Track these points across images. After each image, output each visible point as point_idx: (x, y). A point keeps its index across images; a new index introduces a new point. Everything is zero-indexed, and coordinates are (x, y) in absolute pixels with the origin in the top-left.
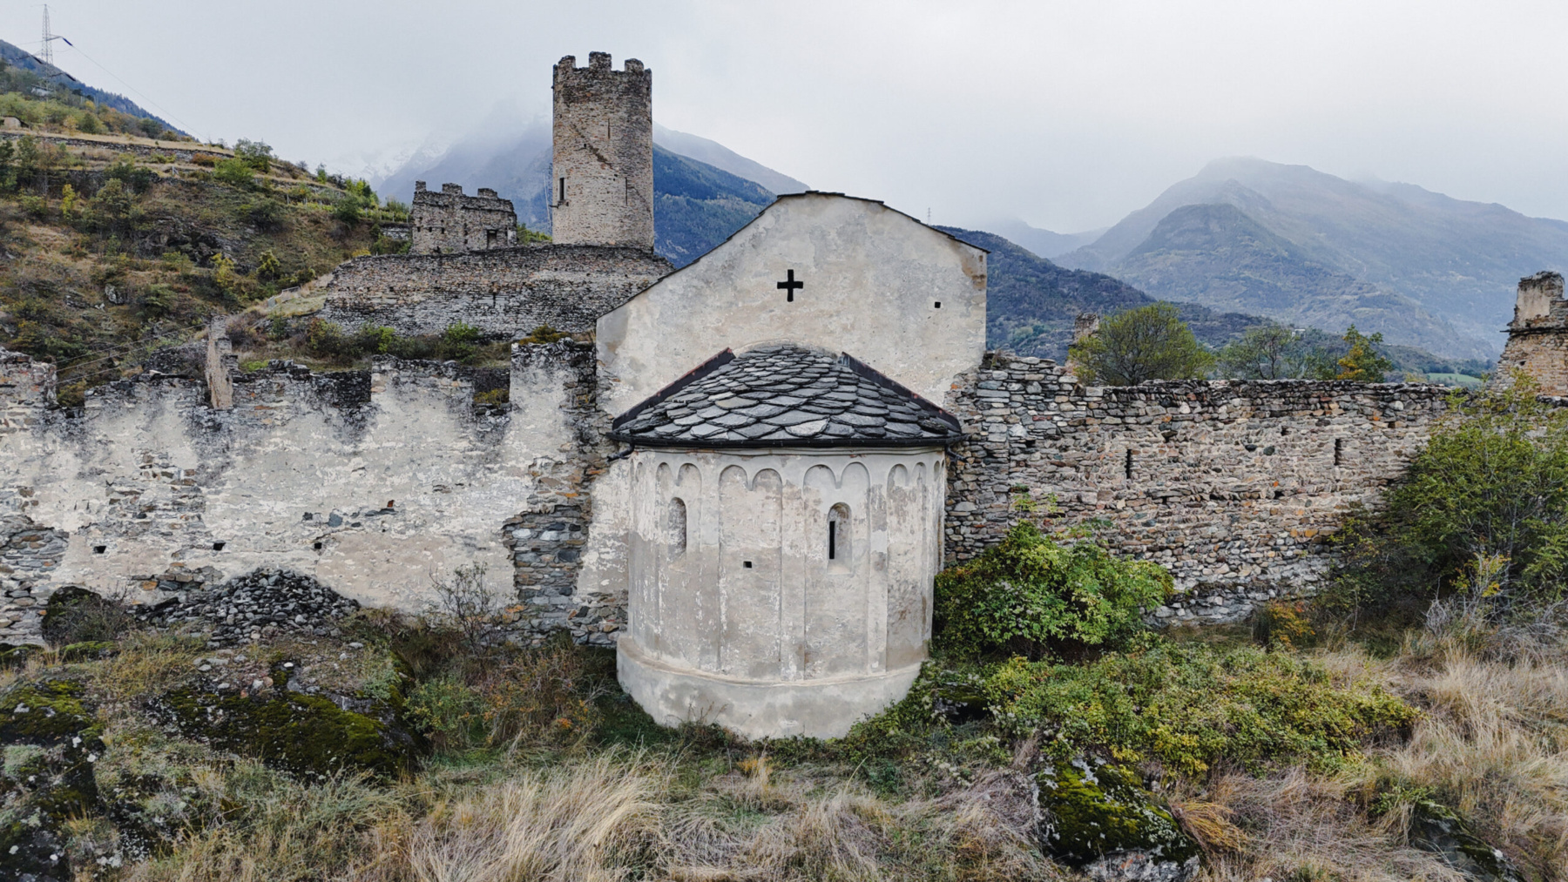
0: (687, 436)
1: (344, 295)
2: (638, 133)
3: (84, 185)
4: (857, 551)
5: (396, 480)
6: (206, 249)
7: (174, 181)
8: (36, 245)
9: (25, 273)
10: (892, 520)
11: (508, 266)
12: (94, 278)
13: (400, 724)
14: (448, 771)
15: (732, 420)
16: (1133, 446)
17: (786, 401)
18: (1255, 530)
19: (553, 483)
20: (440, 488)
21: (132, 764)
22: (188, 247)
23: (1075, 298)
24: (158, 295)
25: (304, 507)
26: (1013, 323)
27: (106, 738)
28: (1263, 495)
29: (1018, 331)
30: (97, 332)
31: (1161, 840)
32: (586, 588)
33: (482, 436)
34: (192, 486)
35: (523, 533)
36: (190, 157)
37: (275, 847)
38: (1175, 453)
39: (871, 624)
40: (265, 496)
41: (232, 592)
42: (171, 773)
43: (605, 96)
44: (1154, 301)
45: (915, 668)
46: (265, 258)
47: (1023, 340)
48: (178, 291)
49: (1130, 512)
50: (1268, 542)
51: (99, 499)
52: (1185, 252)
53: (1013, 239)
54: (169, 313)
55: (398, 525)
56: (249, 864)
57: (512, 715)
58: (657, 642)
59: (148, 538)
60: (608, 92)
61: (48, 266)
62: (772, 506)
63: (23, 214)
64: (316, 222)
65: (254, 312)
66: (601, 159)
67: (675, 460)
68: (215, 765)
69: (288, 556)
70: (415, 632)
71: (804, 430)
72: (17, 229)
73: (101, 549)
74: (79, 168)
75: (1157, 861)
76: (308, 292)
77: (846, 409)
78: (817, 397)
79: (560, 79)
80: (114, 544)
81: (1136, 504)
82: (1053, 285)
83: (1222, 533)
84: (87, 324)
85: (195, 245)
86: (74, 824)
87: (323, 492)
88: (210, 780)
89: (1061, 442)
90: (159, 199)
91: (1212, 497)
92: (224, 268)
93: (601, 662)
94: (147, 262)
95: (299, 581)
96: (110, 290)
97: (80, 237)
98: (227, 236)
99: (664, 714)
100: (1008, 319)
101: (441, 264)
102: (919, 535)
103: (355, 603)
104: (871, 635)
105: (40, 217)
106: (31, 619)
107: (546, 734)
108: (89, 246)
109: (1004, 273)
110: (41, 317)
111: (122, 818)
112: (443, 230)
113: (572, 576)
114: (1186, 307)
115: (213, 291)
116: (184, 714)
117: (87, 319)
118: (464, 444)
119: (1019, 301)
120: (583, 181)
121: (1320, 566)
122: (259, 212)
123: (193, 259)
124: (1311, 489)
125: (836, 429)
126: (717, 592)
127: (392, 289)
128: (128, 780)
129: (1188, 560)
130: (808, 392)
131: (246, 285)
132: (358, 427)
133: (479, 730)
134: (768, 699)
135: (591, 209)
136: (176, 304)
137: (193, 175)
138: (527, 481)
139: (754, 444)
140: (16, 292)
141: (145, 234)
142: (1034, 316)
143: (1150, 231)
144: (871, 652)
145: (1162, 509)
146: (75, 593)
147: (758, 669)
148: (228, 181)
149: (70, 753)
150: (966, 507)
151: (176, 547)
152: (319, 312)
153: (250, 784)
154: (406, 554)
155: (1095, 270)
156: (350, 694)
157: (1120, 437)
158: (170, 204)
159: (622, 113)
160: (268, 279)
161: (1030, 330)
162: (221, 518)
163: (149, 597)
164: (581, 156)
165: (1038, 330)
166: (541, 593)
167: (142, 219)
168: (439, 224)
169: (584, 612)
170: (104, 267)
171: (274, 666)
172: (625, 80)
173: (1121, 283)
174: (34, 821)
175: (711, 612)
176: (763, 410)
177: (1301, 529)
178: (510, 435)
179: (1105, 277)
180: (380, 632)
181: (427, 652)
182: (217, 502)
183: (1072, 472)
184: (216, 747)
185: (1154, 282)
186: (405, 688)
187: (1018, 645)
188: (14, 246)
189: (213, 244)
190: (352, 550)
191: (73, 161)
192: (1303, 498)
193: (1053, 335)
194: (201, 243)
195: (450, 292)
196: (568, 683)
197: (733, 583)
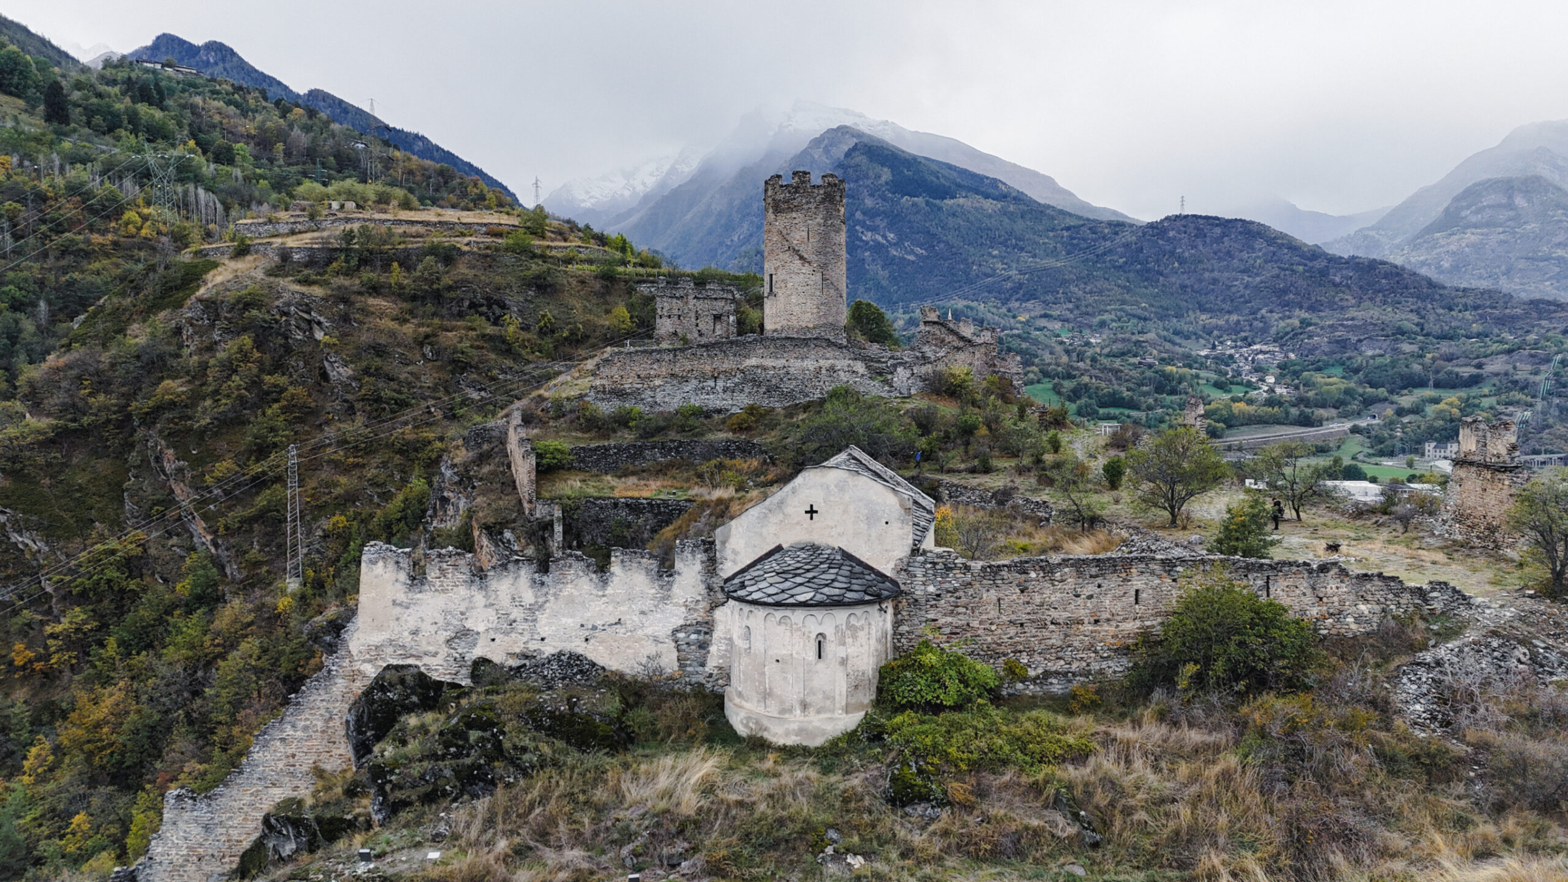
0: (749, 598)
1: (604, 382)
2: (832, 234)
3: (407, 261)
4: (830, 656)
5: (622, 608)
6: (498, 311)
7: (473, 253)
8: (373, 313)
9: (365, 338)
10: (849, 641)
11: (726, 355)
12: (415, 340)
13: (621, 729)
14: (640, 751)
15: (772, 590)
16: (1001, 595)
17: (799, 580)
18: (1082, 642)
19: (695, 610)
20: (643, 613)
21: (516, 740)
22: (484, 309)
23: (1348, 287)
24: (463, 353)
25: (581, 621)
26: (1276, 316)
27: (506, 729)
28: (1086, 621)
29: (1282, 324)
30: (419, 384)
31: (936, 799)
32: (712, 663)
33: (662, 587)
34: (533, 610)
35: (681, 635)
36: (484, 229)
37: (571, 778)
38: (1027, 600)
39: (837, 692)
40: (563, 616)
41: (549, 662)
42: (531, 745)
43: (805, 207)
44: (1444, 288)
45: (863, 713)
46: (543, 316)
47: (1287, 333)
48: (478, 348)
49: (1000, 631)
50: (1091, 648)
51: (494, 618)
52: (1485, 230)
53: (1277, 225)
54: (471, 367)
55: (623, 630)
56: (562, 783)
57: (670, 727)
58: (740, 695)
59: (513, 635)
60: (807, 203)
61: (382, 331)
62: (788, 634)
63: (363, 289)
64: (583, 282)
65: (540, 396)
66: (801, 258)
67: (747, 608)
68: (547, 743)
69: (573, 645)
70: (630, 683)
71: (802, 598)
72: (360, 301)
73: (493, 640)
74: (402, 246)
75: (933, 807)
76: (577, 375)
77: (827, 585)
78: (814, 577)
79: (770, 193)
80: (498, 637)
81: (1004, 627)
82: (1324, 273)
83: (1059, 643)
84: (411, 379)
85: (490, 307)
86: (496, 764)
87: (589, 614)
88: (546, 749)
89: (957, 594)
90: (463, 270)
91: (1052, 623)
92: (511, 328)
93: (718, 701)
94: (454, 323)
95: (579, 657)
96: (427, 350)
97: (405, 305)
98: (513, 299)
99: (742, 730)
100: (1271, 311)
101: (675, 356)
102: (866, 647)
103: (603, 668)
104: (837, 697)
105: (375, 290)
106: (464, 671)
107: (684, 737)
108: (411, 312)
109: (1266, 262)
110: (378, 373)
111: (513, 762)
112: (679, 316)
113: (705, 657)
114: (1482, 294)
115: (504, 347)
116: (534, 720)
117: (411, 373)
118: (653, 591)
119: (1285, 291)
120: (787, 277)
121: (1125, 662)
122: (538, 277)
123: (488, 319)
124: (1119, 618)
125: (819, 597)
126: (764, 673)
127: (639, 376)
128: (515, 747)
129: (1037, 657)
130: (810, 575)
131: (528, 341)
132: (605, 583)
133: (655, 733)
134: (786, 726)
135: (794, 299)
136: (476, 359)
137: (487, 248)
138: (683, 609)
139: (778, 604)
140: (360, 354)
141: (452, 300)
142: (1301, 308)
143: (1441, 209)
144: (837, 705)
145: (1019, 629)
146: (484, 661)
147: (783, 711)
148: (514, 251)
149: (493, 735)
150: (904, 628)
151: (525, 639)
152: (586, 395)
153: (561, 751)
154: (626, 644)
155: (1375, 255)
156: (600, 714)
157: (992, 591)
158: (469, 273)
159: (819, 220)
160: (545, 334)
161: (1297, 323)
162: (544, 626)
163: (514, 663)
164: (786, 256)
165: (1305, 323)
166: (690, 665)
167: (450, 288)
168: (676, 312)
169: (711, 675)
170: (422, 330)
171: (569, 700)
172: (822, 192)
173: (1403, 269)
174: (482, 761)
175: (762, 683)
176: (787, 585)
177: (1112, 641)
178: (675, 586)
179: (1383, 263)
180: (614, 683)
181: (636, 694)
182: (542, 618)
183: (964, 610)
184: (547, 735)
185: (1446, 265)
186: (624, 712)
187: (911, 705)
188: (357, 316)
189: (503, 306)
190: (602, 642)
191: (398, 239)
192: (1114, 623)
193: (1322, 328)
194: (493, 307)
195: (682, 377)
196: (695, 714)
197: (771, 669)
